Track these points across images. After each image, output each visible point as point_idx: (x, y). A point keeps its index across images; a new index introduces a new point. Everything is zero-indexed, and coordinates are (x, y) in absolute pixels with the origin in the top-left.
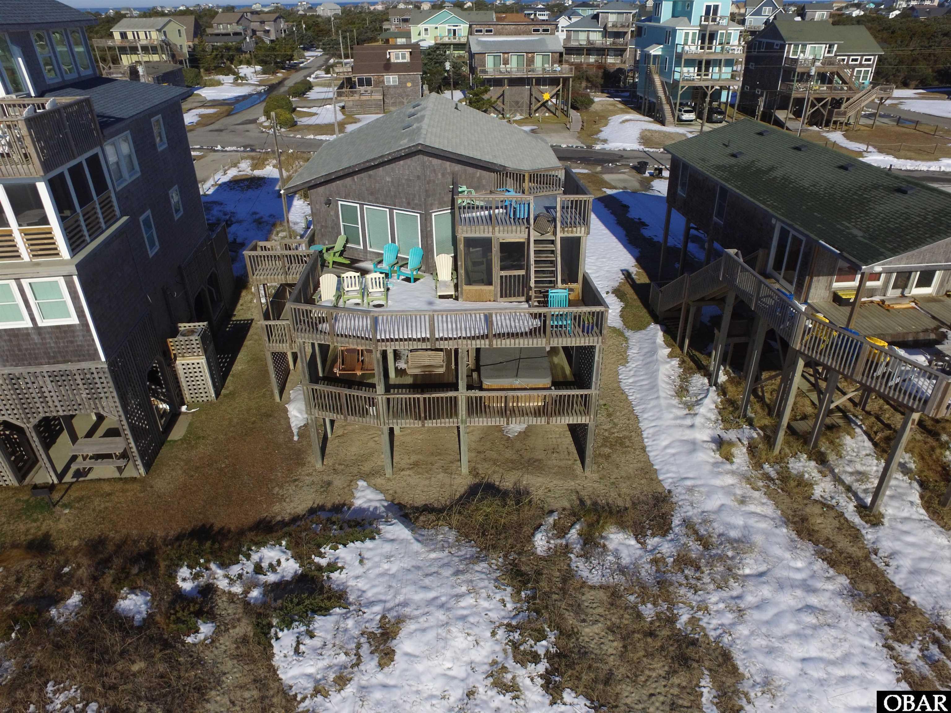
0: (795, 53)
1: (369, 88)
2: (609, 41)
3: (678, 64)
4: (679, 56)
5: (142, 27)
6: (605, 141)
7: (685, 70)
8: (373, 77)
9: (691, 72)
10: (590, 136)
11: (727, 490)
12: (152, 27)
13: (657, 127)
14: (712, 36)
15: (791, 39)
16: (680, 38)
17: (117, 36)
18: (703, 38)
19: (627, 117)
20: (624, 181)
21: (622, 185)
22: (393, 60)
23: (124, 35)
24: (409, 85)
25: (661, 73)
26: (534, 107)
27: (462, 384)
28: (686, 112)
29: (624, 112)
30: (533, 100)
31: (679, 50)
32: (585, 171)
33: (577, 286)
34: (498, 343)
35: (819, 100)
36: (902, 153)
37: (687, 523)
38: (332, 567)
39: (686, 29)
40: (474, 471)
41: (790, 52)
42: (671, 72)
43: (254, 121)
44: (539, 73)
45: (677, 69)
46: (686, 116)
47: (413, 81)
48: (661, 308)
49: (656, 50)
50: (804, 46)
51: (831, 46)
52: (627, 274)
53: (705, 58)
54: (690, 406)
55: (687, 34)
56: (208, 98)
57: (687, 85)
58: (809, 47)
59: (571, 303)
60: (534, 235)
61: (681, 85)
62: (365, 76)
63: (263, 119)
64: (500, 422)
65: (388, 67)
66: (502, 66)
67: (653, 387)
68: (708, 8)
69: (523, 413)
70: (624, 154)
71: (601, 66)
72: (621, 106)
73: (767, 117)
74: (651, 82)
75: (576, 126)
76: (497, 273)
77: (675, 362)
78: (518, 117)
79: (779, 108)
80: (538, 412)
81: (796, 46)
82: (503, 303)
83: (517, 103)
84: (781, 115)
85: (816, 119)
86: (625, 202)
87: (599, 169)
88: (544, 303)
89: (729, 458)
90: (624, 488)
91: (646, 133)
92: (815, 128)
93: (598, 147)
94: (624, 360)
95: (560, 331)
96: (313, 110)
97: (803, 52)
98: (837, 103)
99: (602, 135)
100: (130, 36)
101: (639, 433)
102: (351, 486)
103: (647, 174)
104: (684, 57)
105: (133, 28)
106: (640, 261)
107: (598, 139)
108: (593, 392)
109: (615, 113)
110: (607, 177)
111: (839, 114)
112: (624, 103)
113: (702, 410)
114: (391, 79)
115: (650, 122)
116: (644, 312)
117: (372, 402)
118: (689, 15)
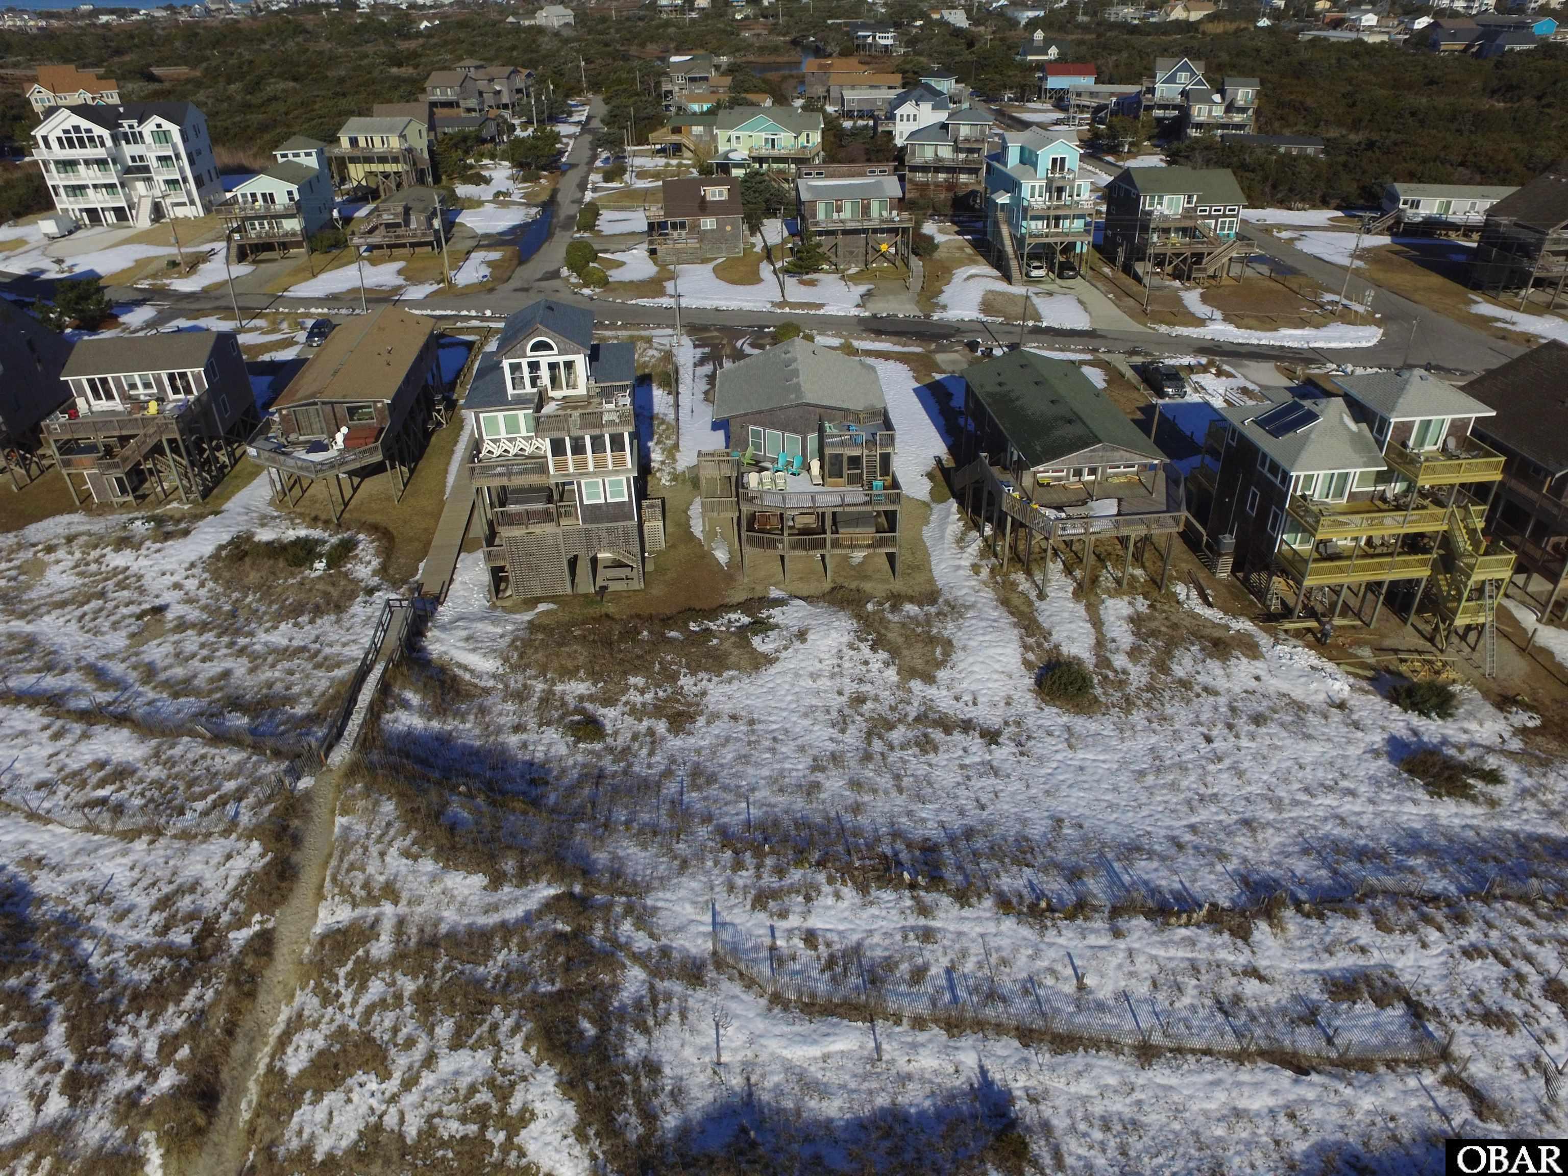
0: (1151, 205)
1: (683, 233)
2: (962, 156)
3: (1024, 219)
4: (1025, 210)
5: (377, 131)
6: (944, 308)
7: (1033, 224)
8: (687, 220)
9: (1037, 226)
10: (929, 299)
11: (972, 587)
12: (390, 130)
13: (1001, 286)
14: (1060, 190)
15: (1146, 190)
16: (1026, 192)
17: (345, 142)
18: (1049, 189)
19: (974, 270)
20: (954, 362)
21: (950, 369)
22: (709, 198)
23: (354, 142)
24: (728, 228)
25: (1010, 223)
26: (870, 258)
27: (829, 531)
28: (1036, 268)
29: (972, 262)
30: (870, 251)
31: (1025, 203)
32: (919, 350)
33: (889, 478)
34: (847, 509)
35: (1178, 255)
36: (1246, 320)
37: (947, 602)
38: (769, 617)
39: (1032, 183)
40: (833, 581)
41: (1146, 204)
42: (1018, 226)
43: (555, 274)
44: (875, 224)
45: (1024, 223)
46: (1035, 273)
47: (732, 225)
48: (957, 487)
49: (1003, 199)
50: (1161, 198)
51: (1190, 197)
52: (939, 460)
53: (1052, 213)
54: (962, 548)
55: (1033, 187)
56: (480, 231)
57: (1034, 241)
58: (1166, 198)
59: (885, 488)
60: (866, 452)
61: (1028, 241)
62: (678, 220)
63: (565, 272)
64: (848, 551)
65: (705, 208)
66: (835, 216)
67: (942, 537)
68: (1054, 161)
69: (860, 547)
70: (963, 327)
71: (951, 186)
72: (969, 250)
73: (1128, 269)
74: (999, 233)
75: (915, 283)
76: (846, 472)
77: (961, 524)
78: (853, 270)
79: (1139, 260)
80: (869, 546)
81: (1152, 198)
82: (849, 488)
83: (851, 253)
84: (1139, 268)
85: (1177, 275)
86: (951, 390)
87: (933, 346)
88: (871, 488)
89: (977, 573)
90: (917, 588)
91: (990, 296)
92: (1177, 283)
93: (936, 317)
94: (927, 523)
95: (879, 503)
96: (618, 256)
97: (1160, 204)
98: (1198, 257)
99: (943, 299)
100: (362, 143)
101: (929, 562)
102: (766, 588)
103: (979, 353)
104: (1030, 214)
105: (366, 131)
106: (952, 449)
107: (937, 305)
108: (897, 534)
109: (961, 263)
110: (940, 358)
111: (1199, 270)
112: (975, 244)
113: (969, 550)
114: (708, 223)
115: (996, 278)
116: (946, 490)
117: (782, 542)
118: (1034, 165)
